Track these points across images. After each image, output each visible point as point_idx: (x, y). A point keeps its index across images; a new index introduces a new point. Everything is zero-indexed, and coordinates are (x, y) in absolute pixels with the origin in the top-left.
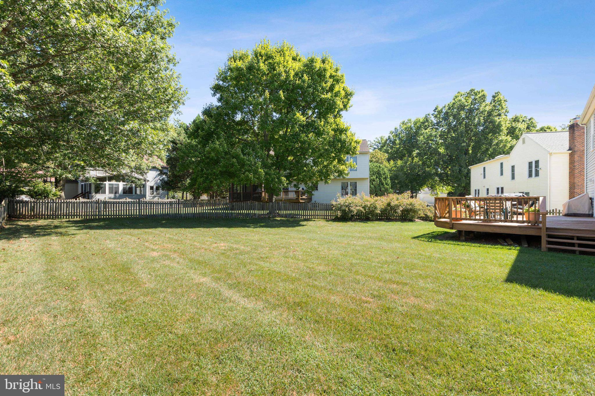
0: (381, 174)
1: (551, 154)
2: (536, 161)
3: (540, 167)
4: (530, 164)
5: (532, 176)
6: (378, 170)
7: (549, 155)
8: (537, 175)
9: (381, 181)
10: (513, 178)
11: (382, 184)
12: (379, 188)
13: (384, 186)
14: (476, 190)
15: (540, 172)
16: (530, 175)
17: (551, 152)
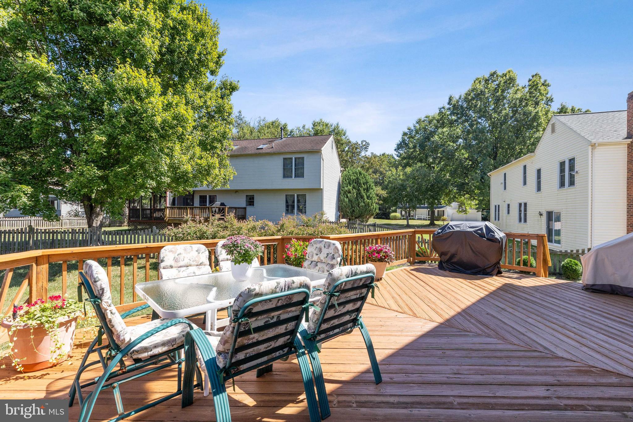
0: (360, 184)
1: (593, 146)
2: (570, 160)
3: (576, 170)
4: (562, 164)
5: (564, 186)
6: (358, 178)
7: (590, 148)
8: (572, 183)
9: (359, 193)
10: (539, 189)
11: (362, 197)
12: (357, 202)
13: (364, 199)
14: (496, 206)
15: (577, 179)
16: (562, 184)
17: (594, 141)
